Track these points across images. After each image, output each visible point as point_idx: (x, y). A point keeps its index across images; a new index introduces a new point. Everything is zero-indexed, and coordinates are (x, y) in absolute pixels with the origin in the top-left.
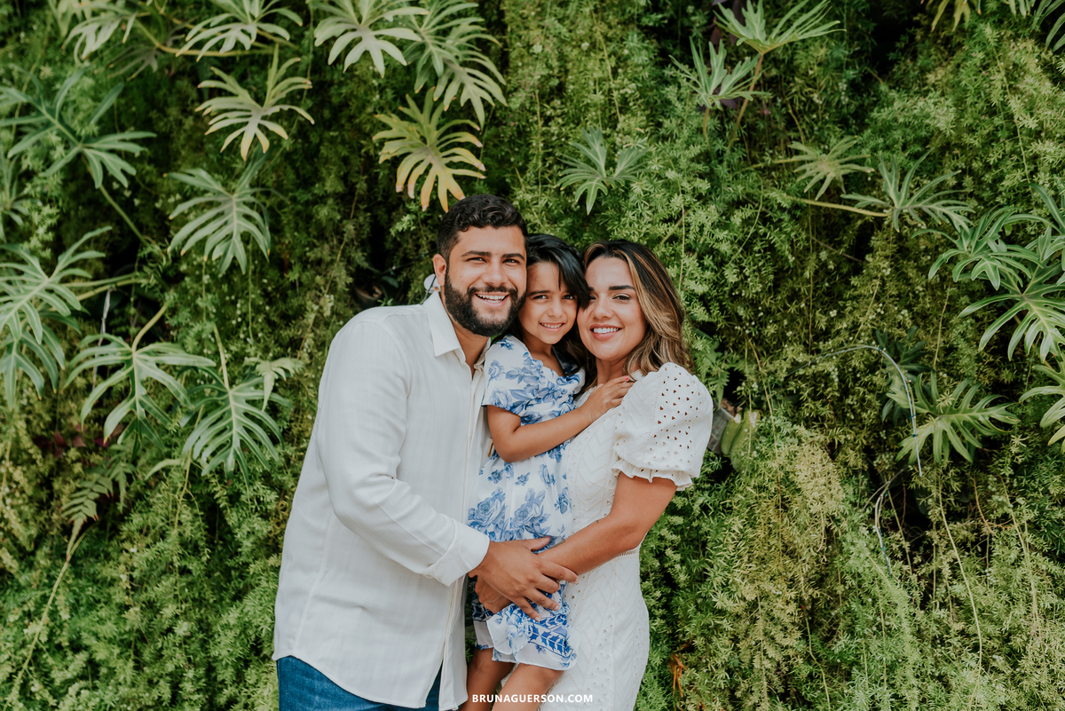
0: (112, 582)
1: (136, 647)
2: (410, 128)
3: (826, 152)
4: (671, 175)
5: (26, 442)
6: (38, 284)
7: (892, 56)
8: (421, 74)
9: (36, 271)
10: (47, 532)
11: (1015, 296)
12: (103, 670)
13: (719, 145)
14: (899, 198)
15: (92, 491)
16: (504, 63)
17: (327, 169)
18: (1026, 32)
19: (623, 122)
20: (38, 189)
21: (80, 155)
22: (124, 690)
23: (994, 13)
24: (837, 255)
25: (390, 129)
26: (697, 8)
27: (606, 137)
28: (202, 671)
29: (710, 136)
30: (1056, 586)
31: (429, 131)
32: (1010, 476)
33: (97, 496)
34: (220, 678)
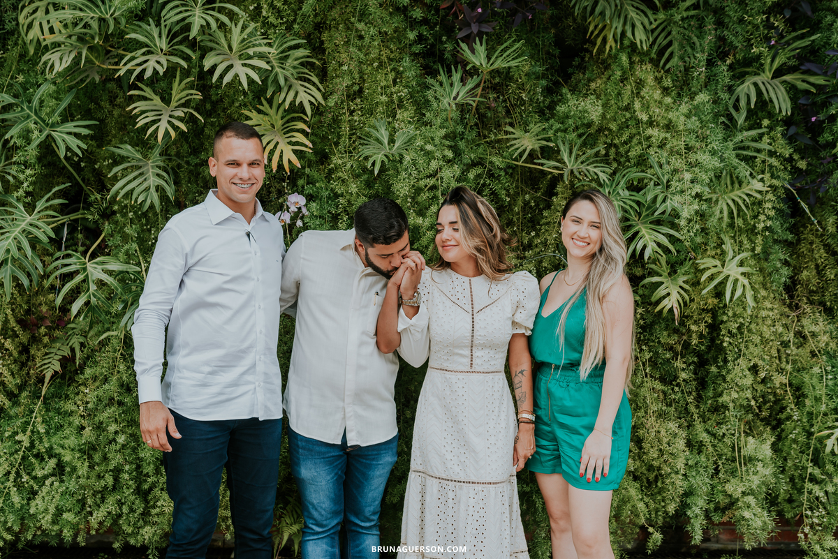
0: (71, 413)
1: (88, 454)
2: (264, 119)
3: (526, 131)
4: (429, 147)
5: (13, 323)
6: (24, 221)
7: (570, 70)
8: (271, 86)
9: (22, 212)
10: (26, 382)
11: (633, 223)
12: (68, 469)
13: (460, 129)
14: (570, 162)
15: (56, 354)
16: (323, 75)
17: (209, 143)
18: (647, 59)
19: (400, 114)
20: (22, 158)
21: (49, 136)
22: (82, 481)
23: (629, 47)
24: (536, 197)
25: (251, 119)
26: (449, 37)
27: (389, 123)
28: (134, 466)
29: (456, 122)
30: (665, 399)
31: (276, 121)
32: (640, 333)
33: (61, 357)
34: (145, 471)
